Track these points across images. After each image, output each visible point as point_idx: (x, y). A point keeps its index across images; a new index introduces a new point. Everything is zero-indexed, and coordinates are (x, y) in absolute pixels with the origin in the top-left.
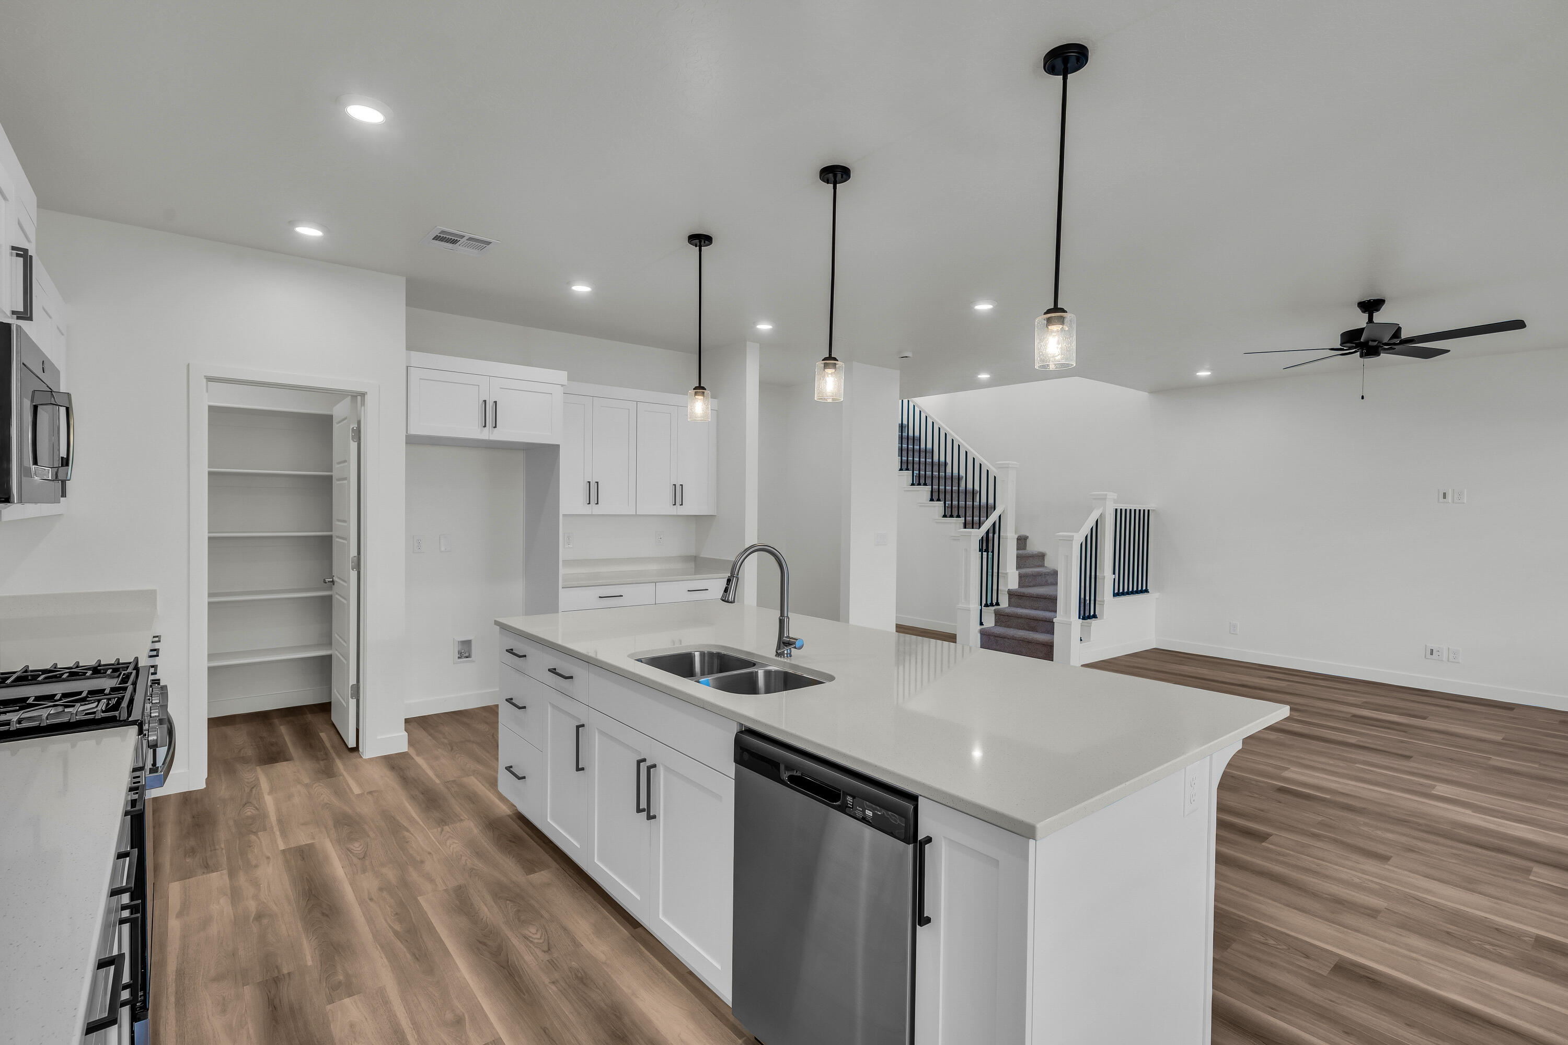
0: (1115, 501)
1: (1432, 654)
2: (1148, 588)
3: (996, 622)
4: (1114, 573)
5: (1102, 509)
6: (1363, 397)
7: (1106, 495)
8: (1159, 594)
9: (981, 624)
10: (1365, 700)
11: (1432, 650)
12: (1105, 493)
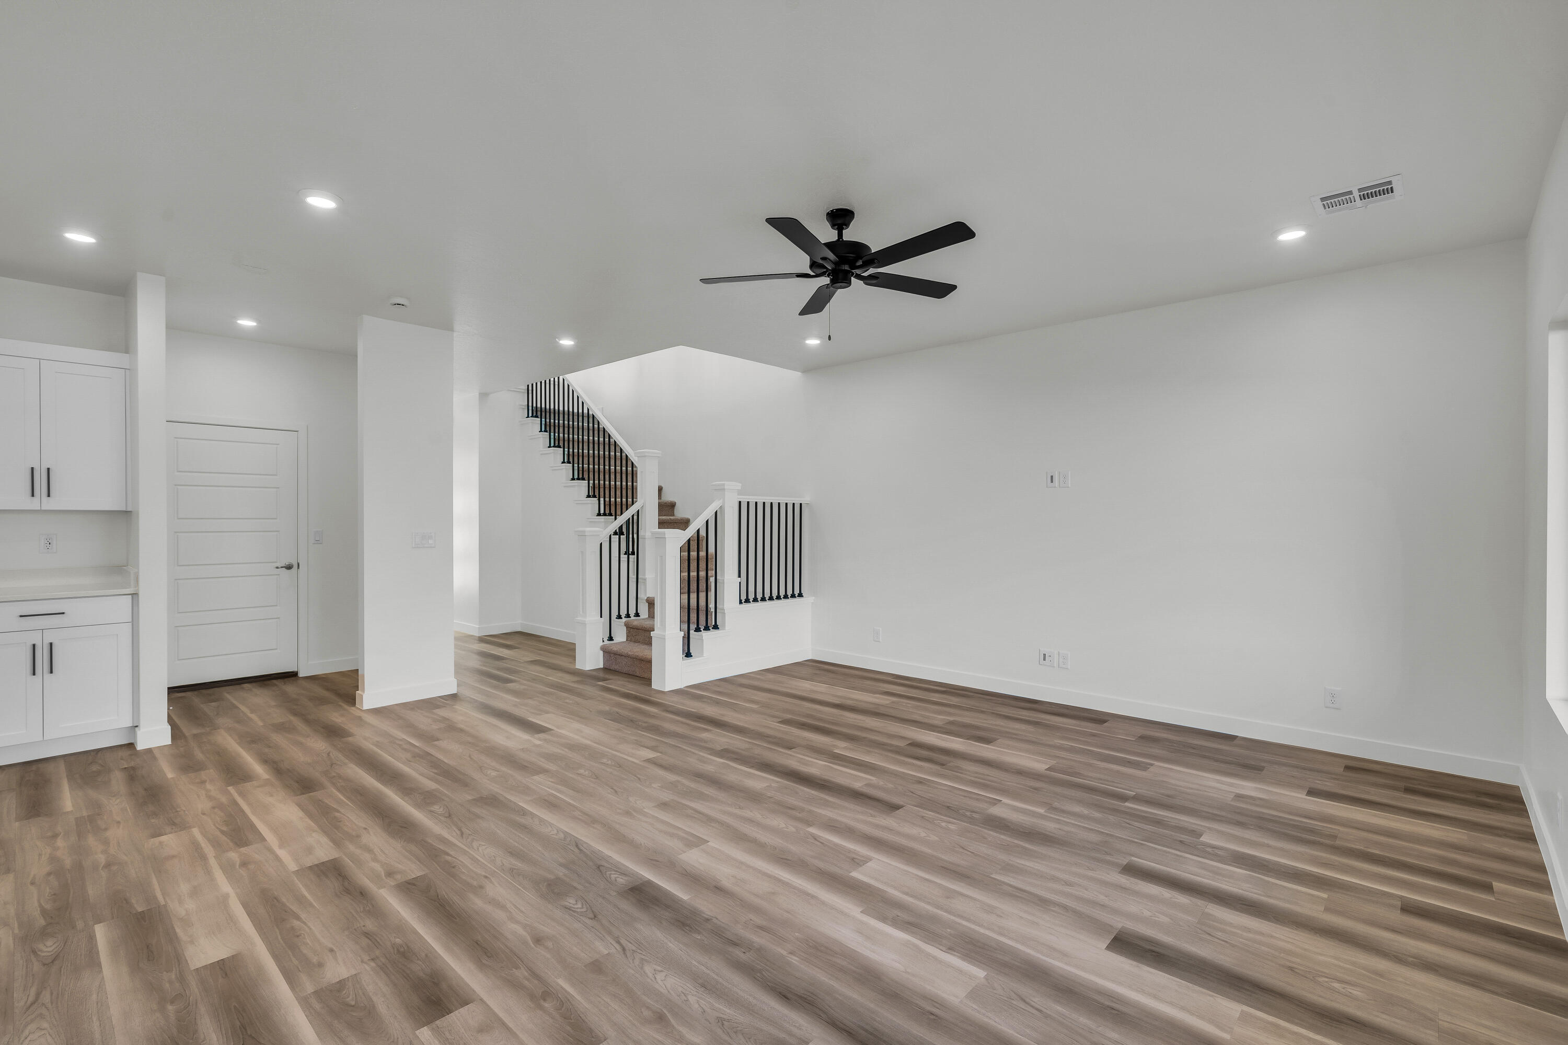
0: (740, 493)
1: (1044, 659)
2: (802, 592)
3: (628, 636)
4: (739, 576)
5: (721, 501)
6: (830, 338)
7: (724, 485)
8: (814, 598)
9: (611, 639)
10: (951, 719)
11: (1045, 655)
12: (723, 482)
